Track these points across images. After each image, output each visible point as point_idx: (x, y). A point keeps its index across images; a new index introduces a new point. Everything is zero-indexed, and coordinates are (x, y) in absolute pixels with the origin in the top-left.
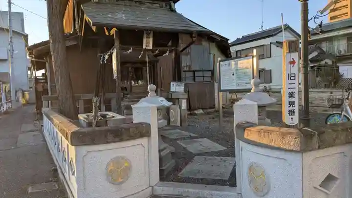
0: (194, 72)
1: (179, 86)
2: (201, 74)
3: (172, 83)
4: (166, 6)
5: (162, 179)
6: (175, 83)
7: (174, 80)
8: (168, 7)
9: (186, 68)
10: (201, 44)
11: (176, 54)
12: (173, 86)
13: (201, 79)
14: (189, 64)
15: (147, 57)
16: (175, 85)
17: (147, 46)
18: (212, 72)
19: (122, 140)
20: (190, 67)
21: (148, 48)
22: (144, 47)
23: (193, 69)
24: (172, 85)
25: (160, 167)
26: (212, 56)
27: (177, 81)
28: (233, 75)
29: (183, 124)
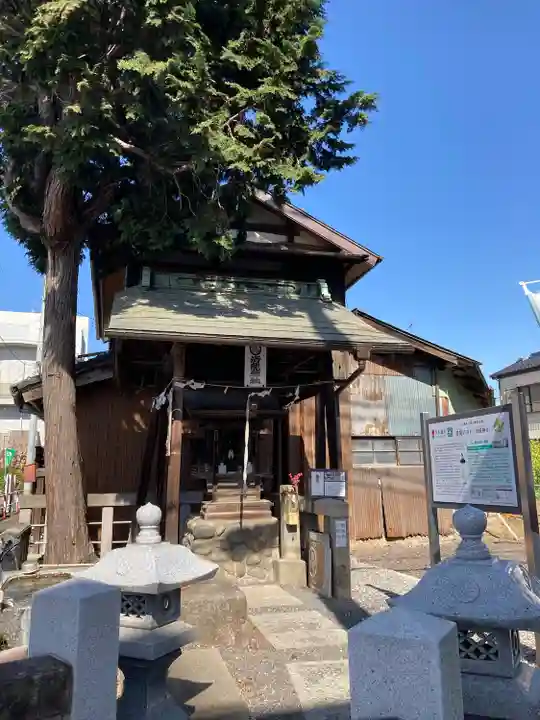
0: (395, 439)
3: (314, 473)
4: (309, 290)
8: (314, 293)
9: (373, 429)
12: (317, 481)
17: (253, 381)
21: (255, 385)
23: (392, 432)
24: (314, 479)
27: (328, 466)
28: (463, 461)
29: (340, 591)
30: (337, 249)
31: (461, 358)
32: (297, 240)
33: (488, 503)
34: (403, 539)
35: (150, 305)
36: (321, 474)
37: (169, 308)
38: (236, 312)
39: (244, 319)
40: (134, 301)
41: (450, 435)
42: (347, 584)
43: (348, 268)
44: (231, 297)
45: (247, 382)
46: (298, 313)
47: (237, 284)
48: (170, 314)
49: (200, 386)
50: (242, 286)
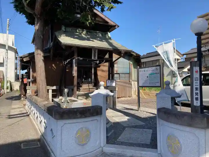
1: (112, 82)
5: (108, 142)
7: (109, 79)
15: (93, 64)
17: (94, 58)
19: (86, 117)
23: (119, 72)
25: (107, 134)
27: (111, 79)
28: (147, 77)
29: (114, 107)
30: (107, 23)
31: (137, 54)
32: (97, 19)
33: (153, 85)
34: (120, 98)
35: (66, 36)
36: (109, 81)
37: (71, 37)
38: (88, 40)
39: (91, 42)
40: (62, 35)
41: (144, 71)
42: (115, 105)
43: (110, 28)
44: (85, 35)
45: (93, 58)
46: (104, 41)
47: (87, 32)
48: (72, 39)
49: (81, 59)
50: (88, 32)
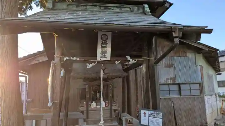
0: (179, 85)
1: (154, 117)
2: (187, 87)
3: (143, 112)
4: (138, 9)
6: (147, 112)
7: (147, 107)
8: (141, 11)
9: (170, 81)
10: (186, 56)
11: (148, 68)
12: (145, 116)
13: (188, 93)
14: (172, 76)
15: (102, 72)
16: (147, 115)
17: (102, 57)
18: (201, 85)
20: (174, 79)
21: (105, 59)
22: (98, 58)
23: (178, 81)
24: (142, 115)
26: (199, 67)
